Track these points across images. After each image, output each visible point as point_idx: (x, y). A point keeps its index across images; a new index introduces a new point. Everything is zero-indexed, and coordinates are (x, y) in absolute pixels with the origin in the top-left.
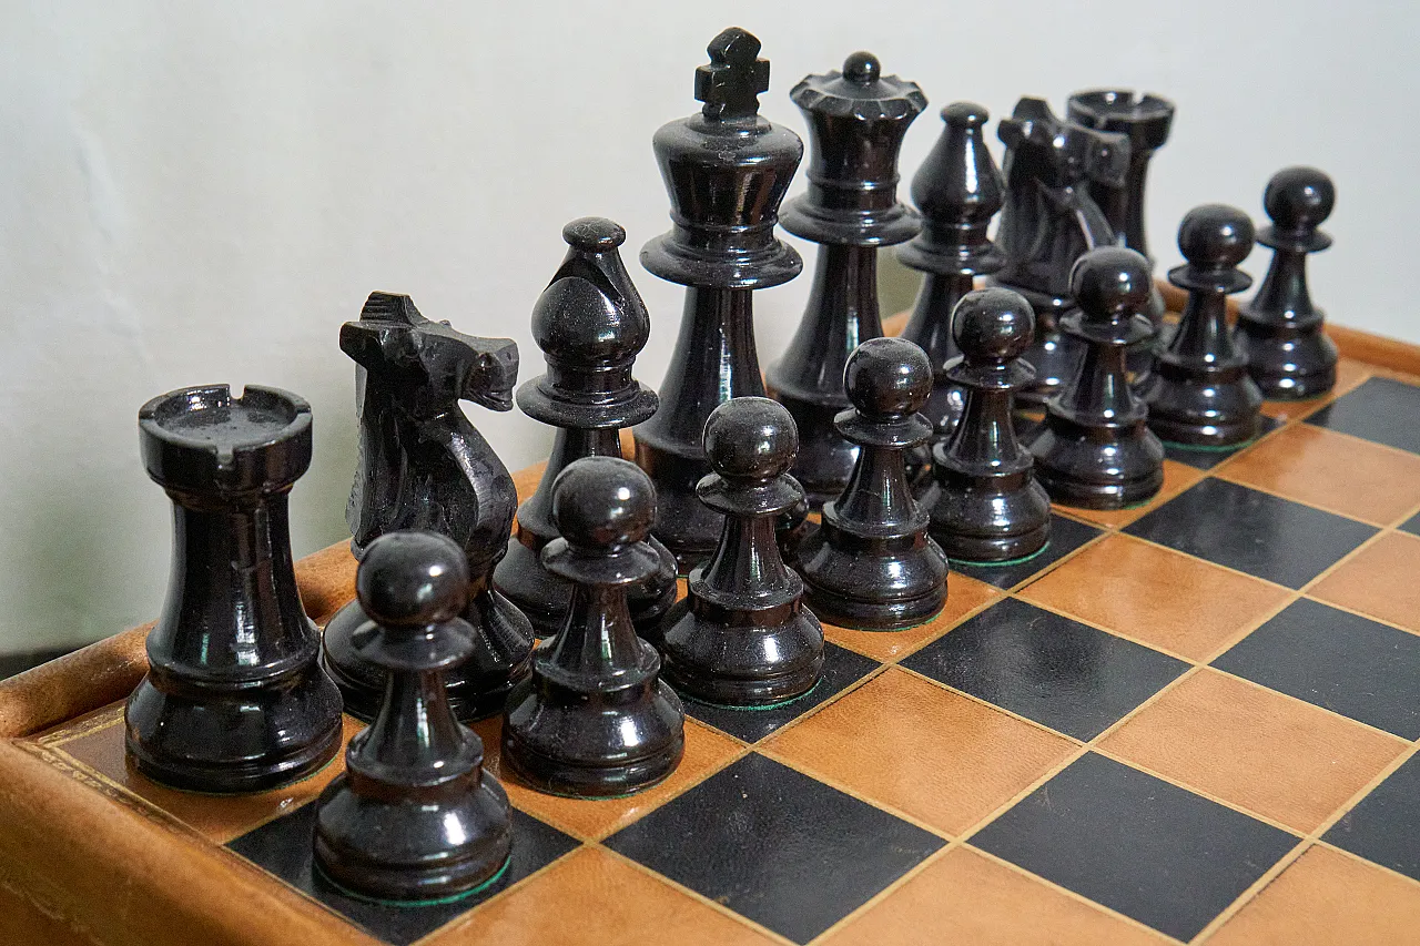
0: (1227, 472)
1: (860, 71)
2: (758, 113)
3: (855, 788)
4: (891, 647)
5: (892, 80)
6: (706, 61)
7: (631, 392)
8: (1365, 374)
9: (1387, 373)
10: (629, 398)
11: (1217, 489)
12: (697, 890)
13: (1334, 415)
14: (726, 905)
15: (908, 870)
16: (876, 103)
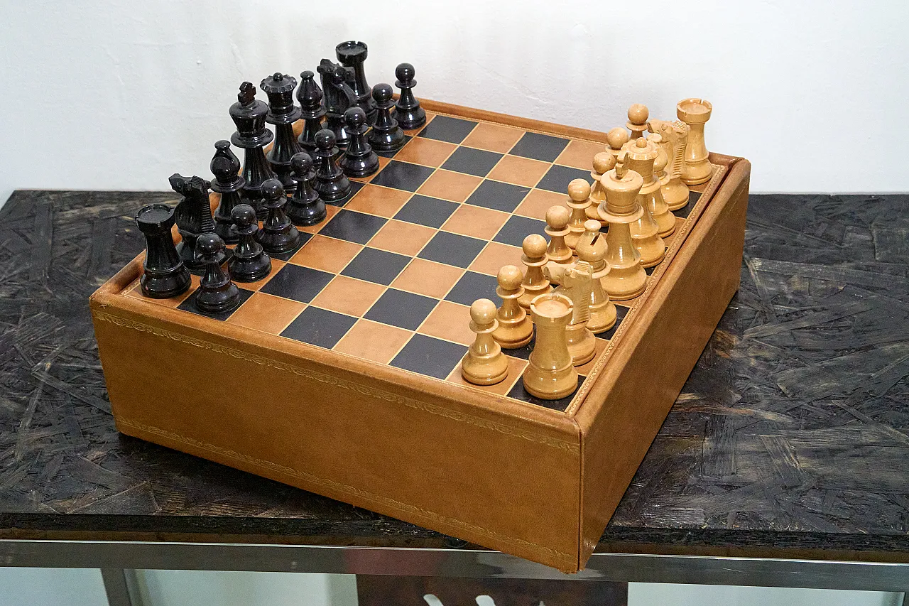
0: (397, 158)
1: (278, 78)
4: (314, 230)
6: (240, 91)
8: (435, 114)
9: (440, 114)
11: (395, 164)
12: (284, 296)
13: (428, 131)
14: (290, 298)
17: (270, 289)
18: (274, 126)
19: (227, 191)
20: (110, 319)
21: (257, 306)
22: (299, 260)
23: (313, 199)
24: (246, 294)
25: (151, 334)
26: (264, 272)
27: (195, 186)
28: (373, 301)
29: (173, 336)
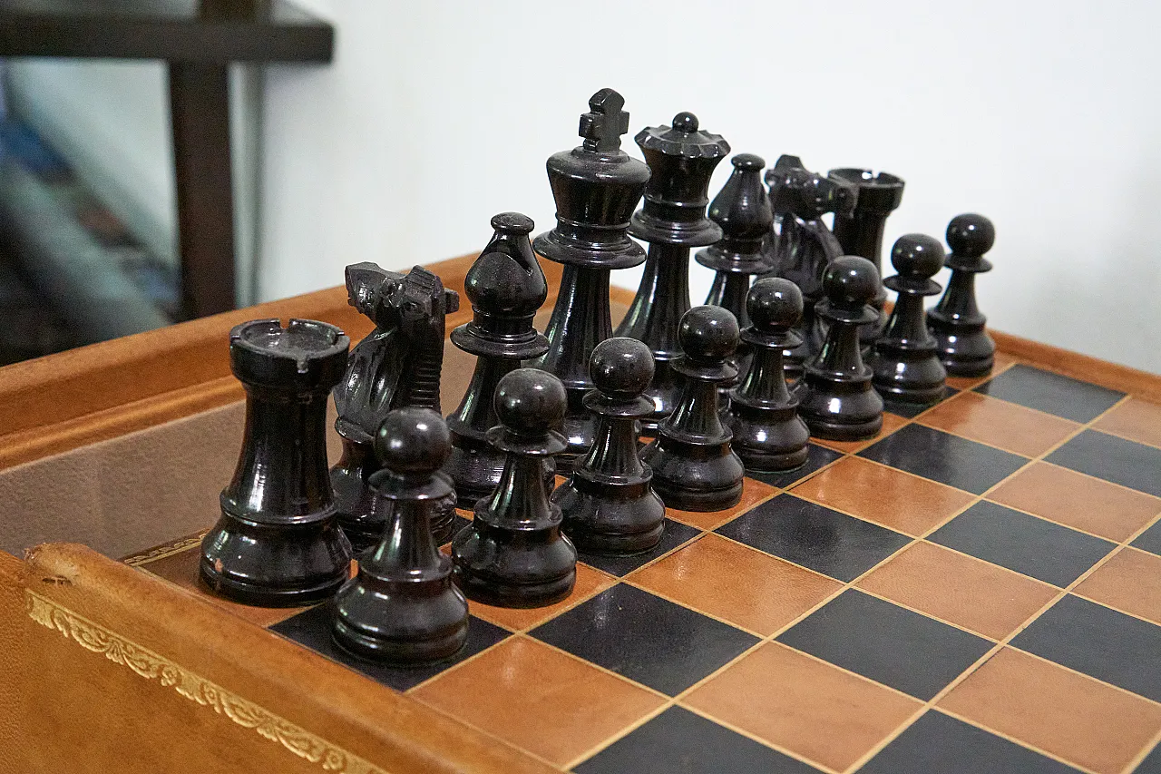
1: (685, 124)
2: (620, 148)
3: (694, 606)
5: (704, 133)
6: (587, 110)
7: (532, 336)
8: (1012, 361)
9: (1026, 361)
10: (531, 339)
12: (597, 663)
14: (617, 672)
15: (738, 655)
16: (697, 146)
17: (560, 635)
18: (648, 244)
19: (494, 351)
20: (68, 627)
21: (509, 673)
22: (654, 579)
23: (714, 440)
24: (488, 635)
25: (171, 689)
26: (551, 587)
27: (415, 294)
28: (882, 735)
29: (233, 707)
